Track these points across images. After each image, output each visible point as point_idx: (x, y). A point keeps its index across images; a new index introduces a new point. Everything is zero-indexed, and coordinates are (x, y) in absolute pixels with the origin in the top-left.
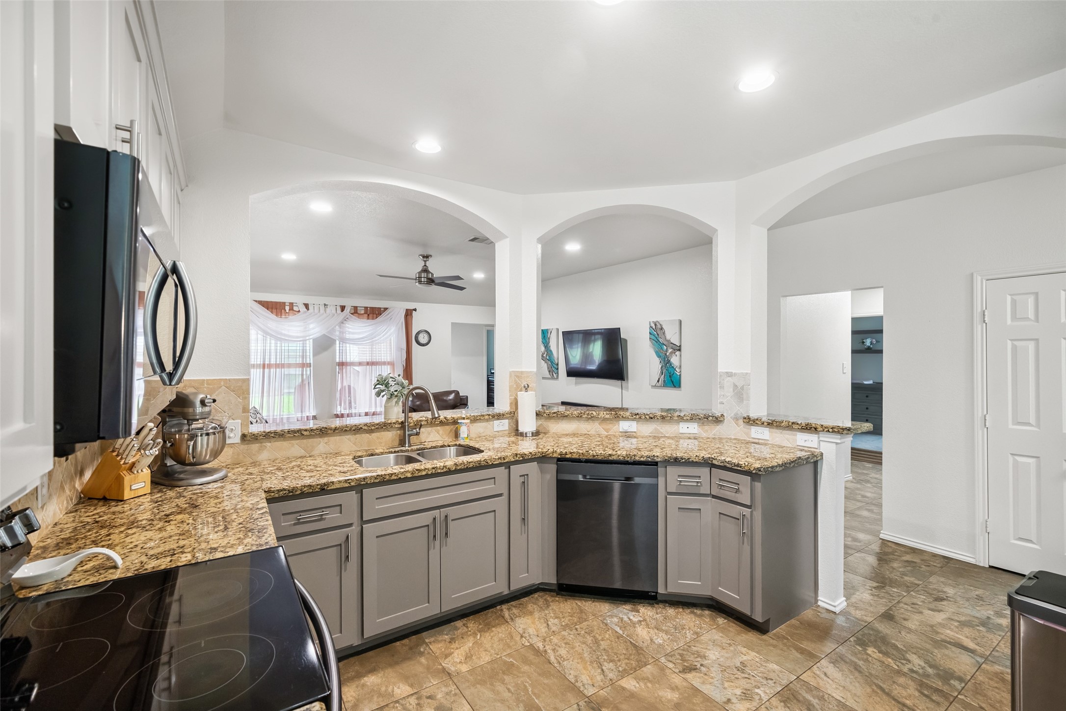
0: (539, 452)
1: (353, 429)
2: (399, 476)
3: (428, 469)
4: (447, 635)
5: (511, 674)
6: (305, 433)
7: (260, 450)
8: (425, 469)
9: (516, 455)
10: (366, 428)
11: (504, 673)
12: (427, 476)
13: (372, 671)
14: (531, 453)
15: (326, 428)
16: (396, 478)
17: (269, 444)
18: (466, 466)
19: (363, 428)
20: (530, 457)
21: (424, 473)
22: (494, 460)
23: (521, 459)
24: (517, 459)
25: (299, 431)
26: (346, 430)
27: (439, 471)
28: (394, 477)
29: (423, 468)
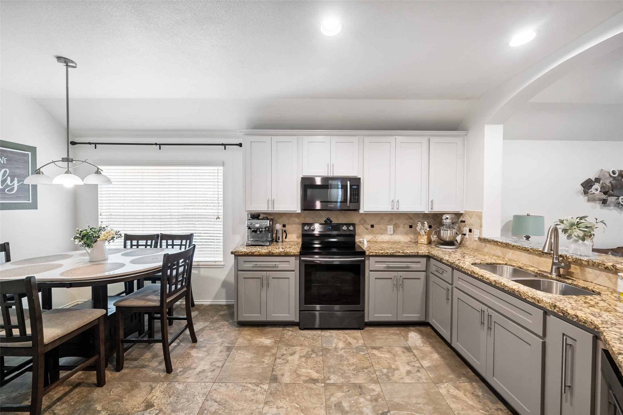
0: (591, 323)
1: (523, 249)
2: (465, 270)
3: (479, 275)
4: (482, 394)
5: (434, 412)
6: (499, 243)
7: (486, 246)
8: (477, 274)
9: (555, 306)
10: (532, 251)
11: (435, 408)
12: (477, 279)
13: (443, 357)
14: (577, 316)
15: (509, 244)
16: (464, 270)
17: (488, 245)
18: (502, 287)
19: (530, 250)
20: (575, 320)
21: (476, 276)
22: (527, 296)
23: (561, 314)
24: (555, 311)
25: (497, 242)
26: (519, 249)
27: (485, 280)
28: (463, 270)
29: (476, 272)
